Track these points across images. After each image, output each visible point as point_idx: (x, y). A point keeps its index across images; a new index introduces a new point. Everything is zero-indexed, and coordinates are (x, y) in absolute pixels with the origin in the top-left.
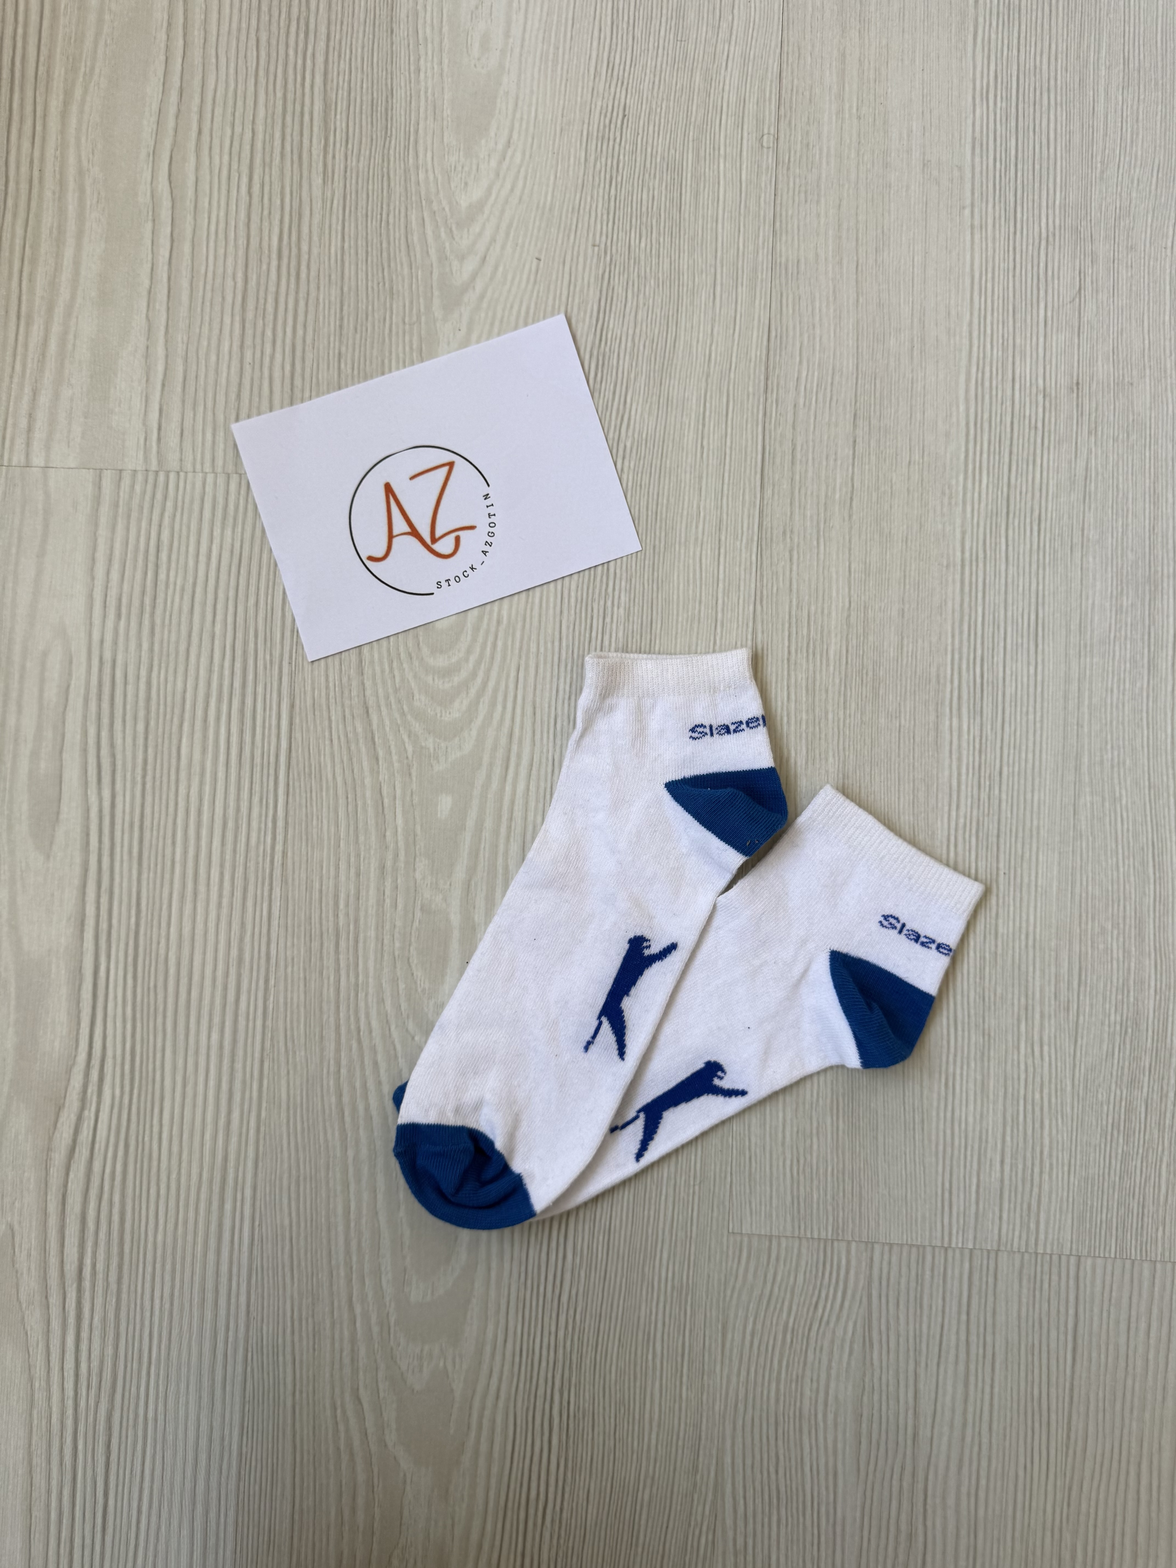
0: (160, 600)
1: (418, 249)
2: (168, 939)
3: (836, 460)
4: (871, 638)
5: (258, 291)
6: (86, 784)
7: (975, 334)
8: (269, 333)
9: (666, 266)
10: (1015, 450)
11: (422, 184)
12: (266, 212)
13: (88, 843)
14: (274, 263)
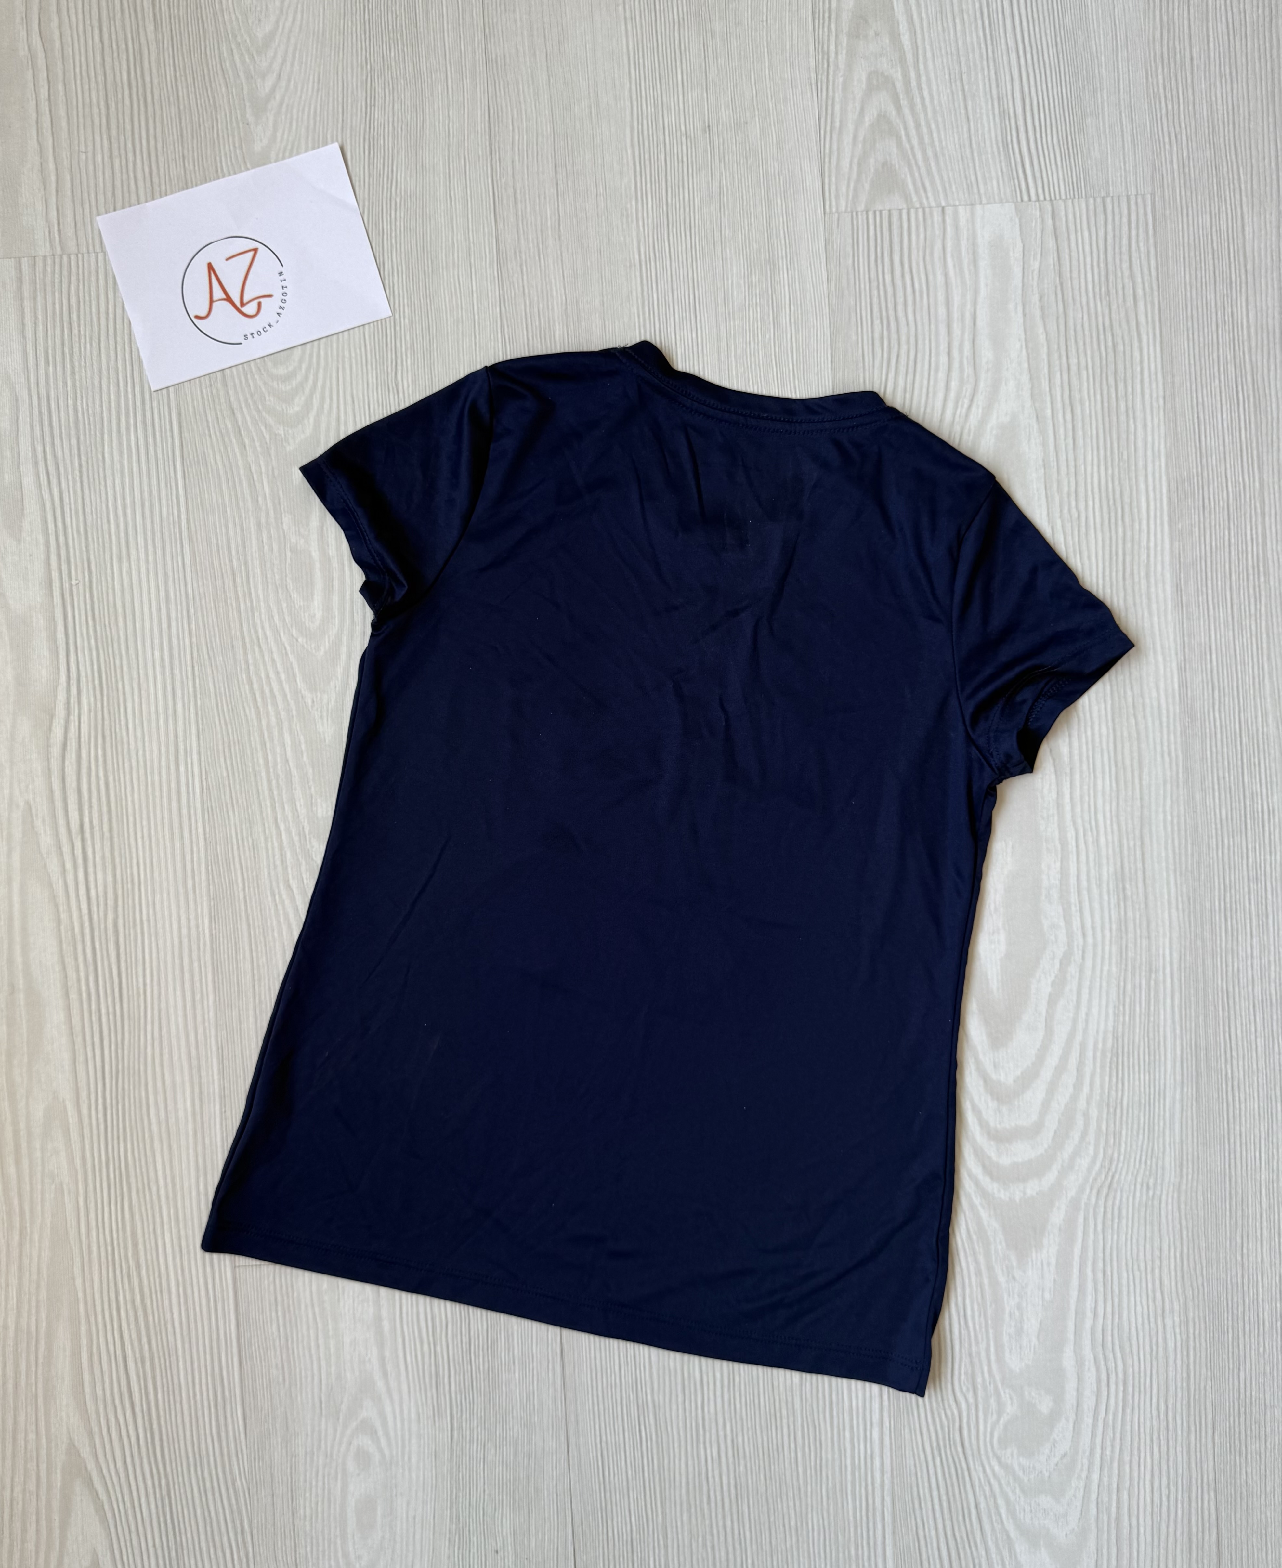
0: (76, 350)
1: (230, 72)
2: (114, 589)
3: (545, 198)
4: (583, 324)
5: (117, 115)
6: (40, 486)
7: (634, 97)
8: (130, 145)
9: (411, 68)
10: (669, 178)
11: (227, 23)
12: (115, 54)
13: (47, 528)
14: (127, 92)
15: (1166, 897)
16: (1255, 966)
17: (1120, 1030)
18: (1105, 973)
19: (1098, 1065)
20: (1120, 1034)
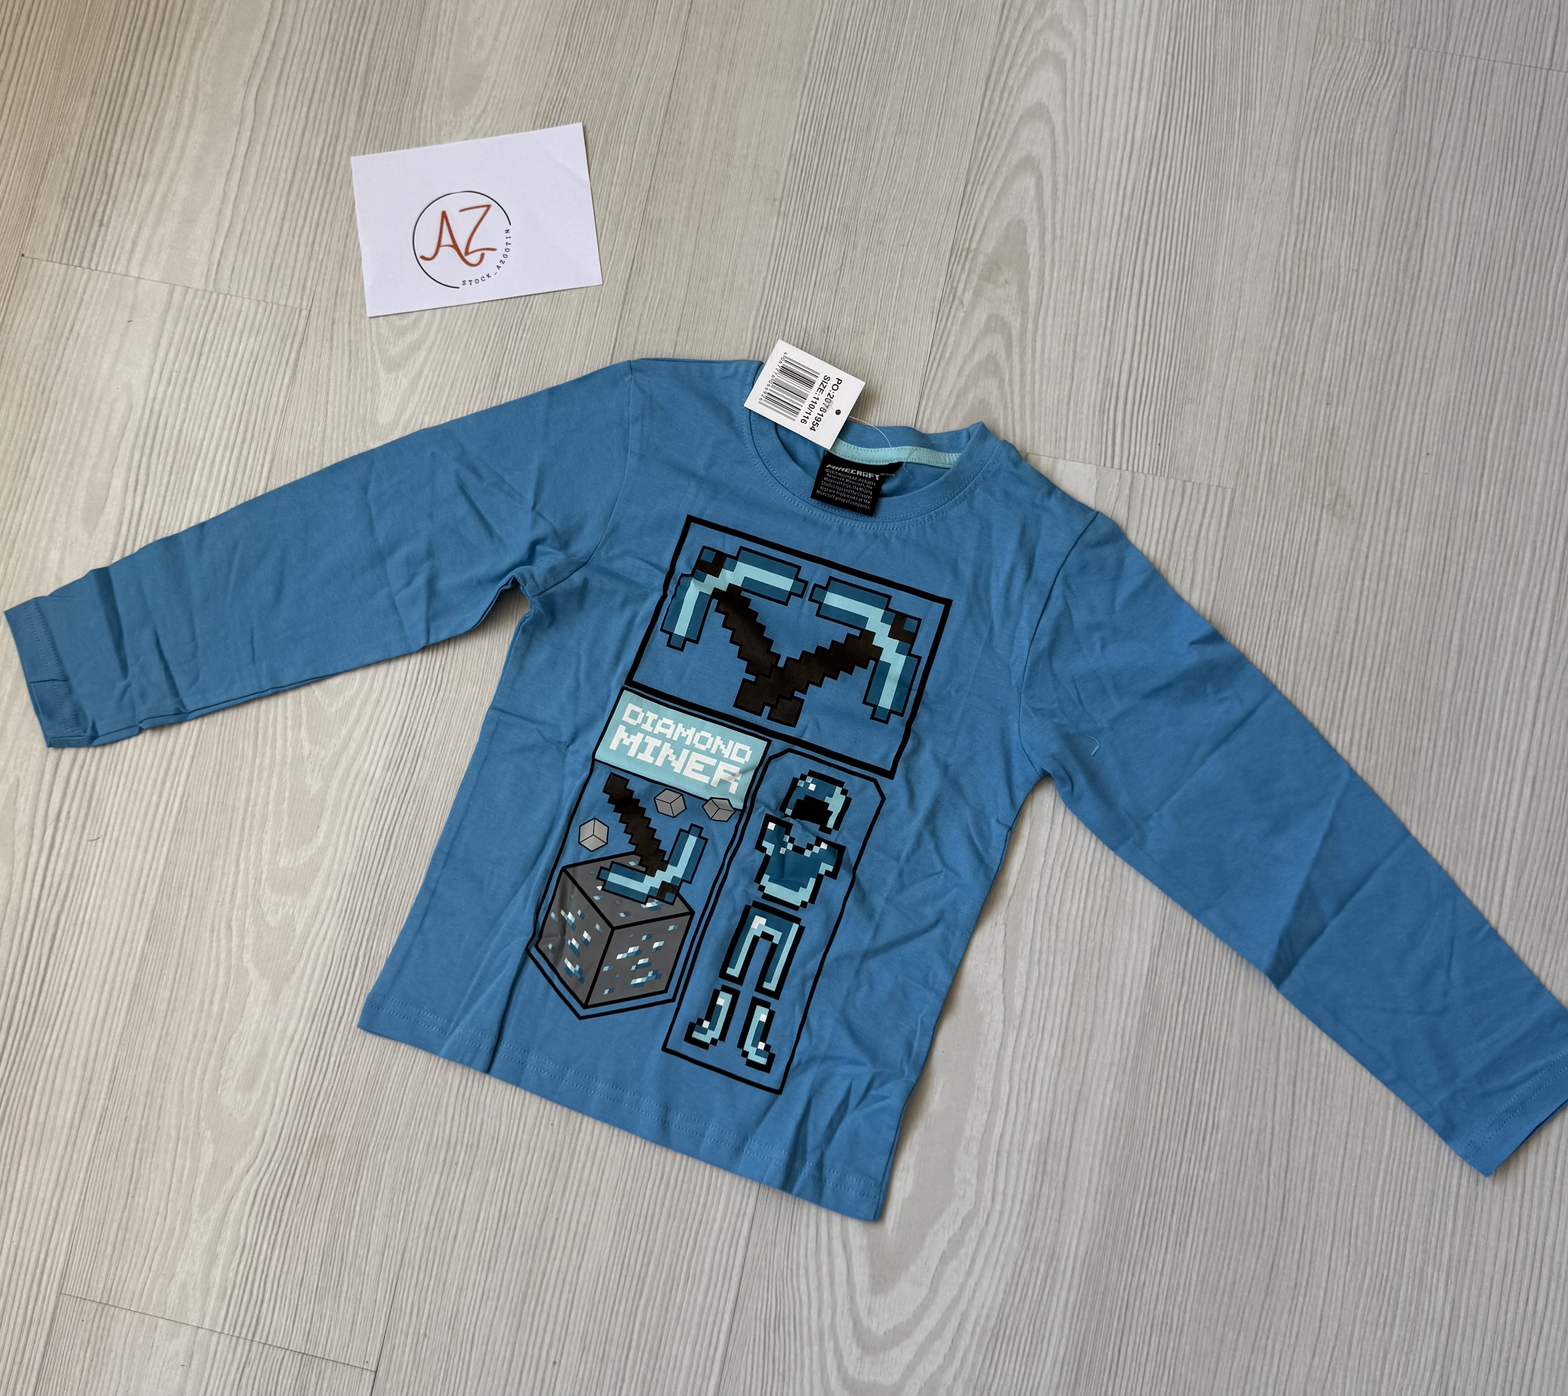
6: (126, 491)
12: (315, 132)
14: (315, 167)
15: (1086, 1184)
16: (1162, 1285)
17: (1007, 1311)
18: (1005, 1245)
19: (975, 1341)
20: (1005, 1315)
